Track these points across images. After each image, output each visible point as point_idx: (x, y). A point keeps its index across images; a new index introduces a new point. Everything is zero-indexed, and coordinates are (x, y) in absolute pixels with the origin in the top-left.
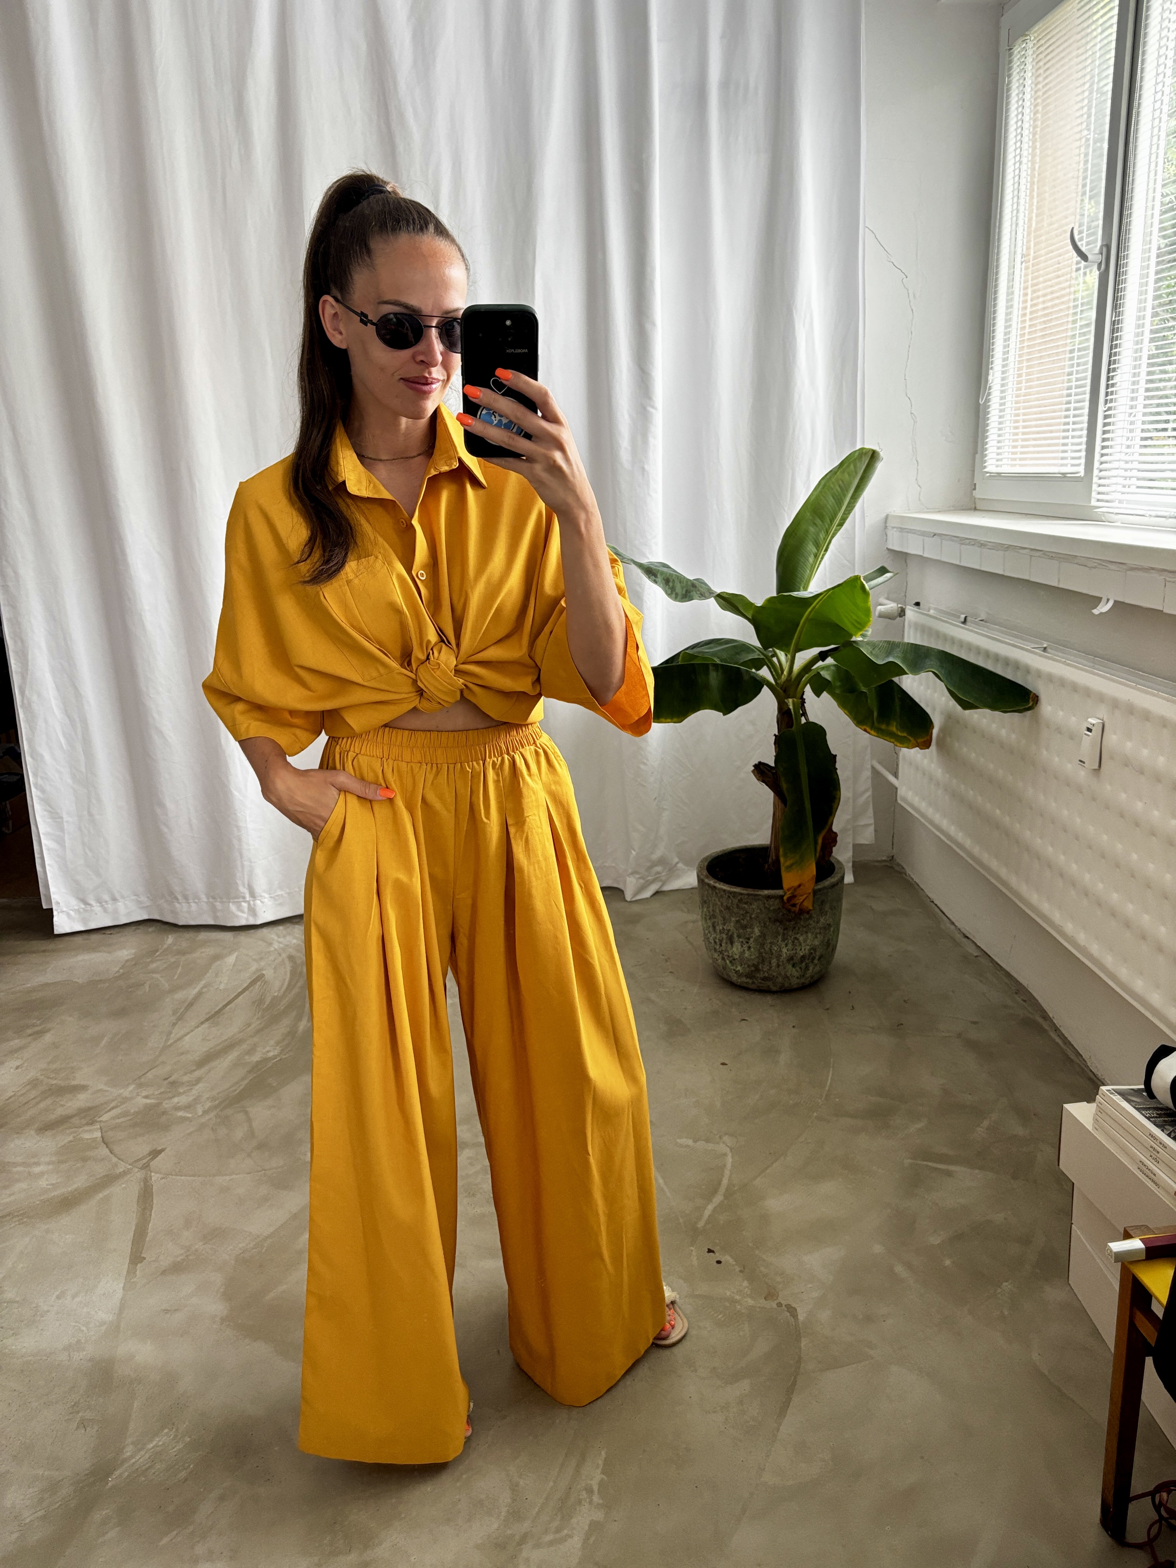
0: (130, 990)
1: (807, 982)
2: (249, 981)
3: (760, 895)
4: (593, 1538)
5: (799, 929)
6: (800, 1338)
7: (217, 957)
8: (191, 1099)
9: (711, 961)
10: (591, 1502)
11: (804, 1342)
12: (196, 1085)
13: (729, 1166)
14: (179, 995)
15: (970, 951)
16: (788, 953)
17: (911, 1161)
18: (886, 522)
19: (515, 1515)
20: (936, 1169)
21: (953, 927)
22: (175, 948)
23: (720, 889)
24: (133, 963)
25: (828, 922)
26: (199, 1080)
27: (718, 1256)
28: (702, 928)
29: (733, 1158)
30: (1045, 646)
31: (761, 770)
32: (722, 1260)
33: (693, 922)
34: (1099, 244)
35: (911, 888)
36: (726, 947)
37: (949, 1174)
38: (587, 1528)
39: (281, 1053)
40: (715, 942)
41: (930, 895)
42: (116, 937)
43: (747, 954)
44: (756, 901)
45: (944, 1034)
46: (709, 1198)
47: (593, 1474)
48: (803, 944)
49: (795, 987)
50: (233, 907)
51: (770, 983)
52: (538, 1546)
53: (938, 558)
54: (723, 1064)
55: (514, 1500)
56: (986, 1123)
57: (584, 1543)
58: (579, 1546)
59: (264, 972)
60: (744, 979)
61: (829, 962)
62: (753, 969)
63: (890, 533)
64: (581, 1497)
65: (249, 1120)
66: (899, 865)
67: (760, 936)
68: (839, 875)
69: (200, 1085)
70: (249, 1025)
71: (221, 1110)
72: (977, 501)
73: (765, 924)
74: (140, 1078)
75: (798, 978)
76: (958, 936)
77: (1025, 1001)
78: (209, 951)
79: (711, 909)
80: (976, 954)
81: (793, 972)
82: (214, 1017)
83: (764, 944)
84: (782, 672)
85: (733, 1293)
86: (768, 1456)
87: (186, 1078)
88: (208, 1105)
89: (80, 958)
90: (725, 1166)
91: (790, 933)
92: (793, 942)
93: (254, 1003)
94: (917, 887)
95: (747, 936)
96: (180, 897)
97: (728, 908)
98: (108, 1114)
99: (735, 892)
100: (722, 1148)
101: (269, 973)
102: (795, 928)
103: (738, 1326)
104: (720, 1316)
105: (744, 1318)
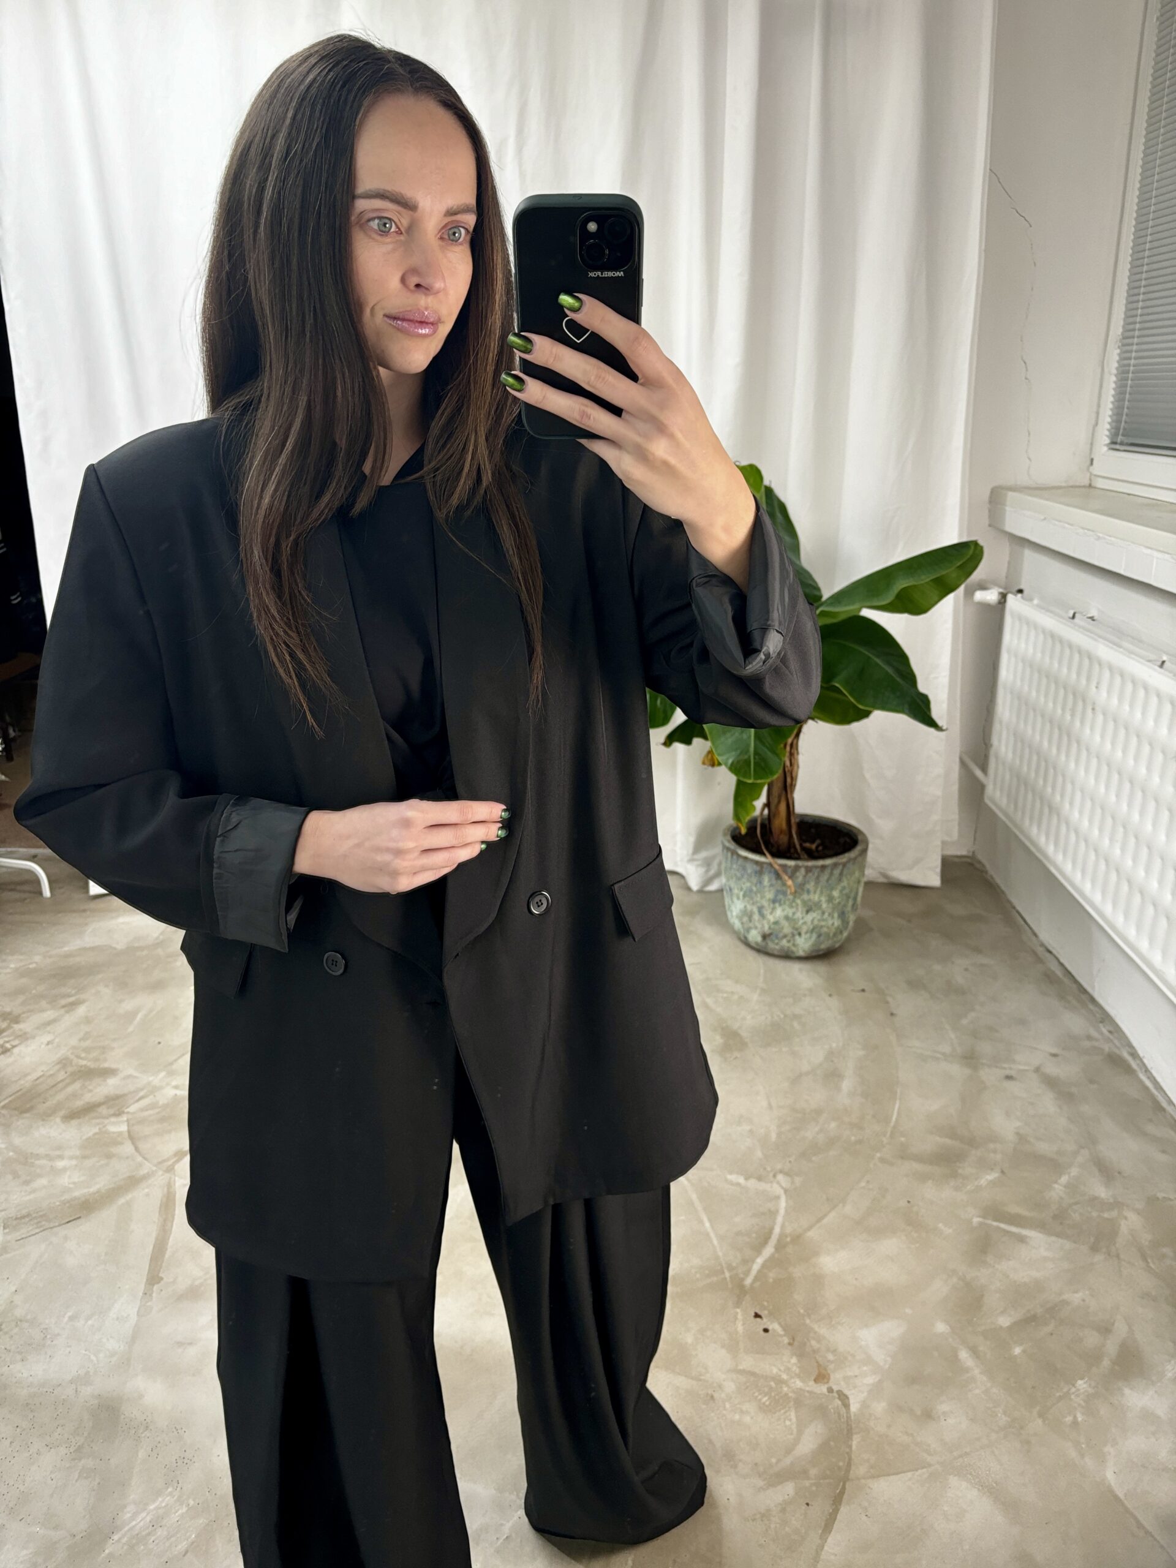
6: (852, 1435)
11: (855, 1441)
13: (782, 1211)
18: (990, 497)
20: (1008, 1232)
29: (787, 1202)
30: (1165, 658)
32: (770, 1328)
35: (990, 889)
37: (1022, 1239)
41: (1011, 900)
45: (1022, 1067)
46: (758, 1248)
56: (1064, 1179)
66: (980, 862)
72: (1093, 477)
74: (172, 1063)
77: (1110, 1032)
80: (1059, 974)
85: (780, 1370)
90: (777, 1211)
94: (997, 890)
100: (777, 1190)
103: (785, 1412)
104: (766, 1398)
105: (792, 1403)
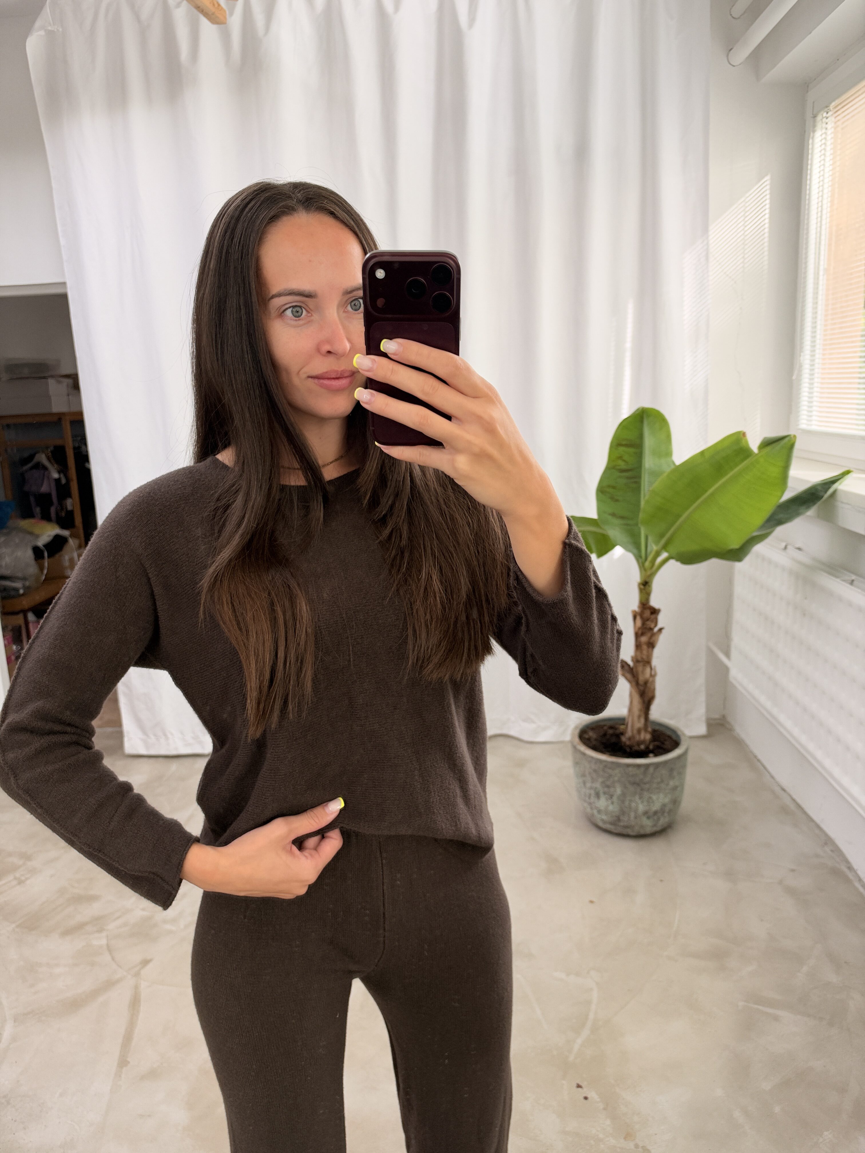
1: (658, 830)
3: (622, 762)
5: (653, 790)
9: (582, 807)
13: (595, 1001)
16: (644, 808)
17: (746, 1004)
20: (765, 1012)
21: (773, 781)
23: (588, 754)
25: (675, 784)
27: (585, 1092)
28: (574, 781)
29: (598, 993)
32: (589, 1096)
35: (739, 744)
36: (594, 800)
40: (585, 795)
41: (754, 751)
43: (611, 807)
44: (619, 766)
45: (768, 881)
46: (578, 1032)
48: (656, 802)
49: (649, 833)
51: (629, 830)
54: (591, 902)
56: (805, 968)
60: (609, 826)
62: (615, 818)
66: (729, 724)
67: (621, 794)
75: (651, 827)
77: (833, 852)
80: (791, 806)
81: (647, 823)
83: (624, 801)
85: (598, 1131)
90: (591, 1000)
92: (648, 800)
94: (743, 743)
98: (114, 923)
99: (602, 759)
100: (590, 983)
102: (649, 789)
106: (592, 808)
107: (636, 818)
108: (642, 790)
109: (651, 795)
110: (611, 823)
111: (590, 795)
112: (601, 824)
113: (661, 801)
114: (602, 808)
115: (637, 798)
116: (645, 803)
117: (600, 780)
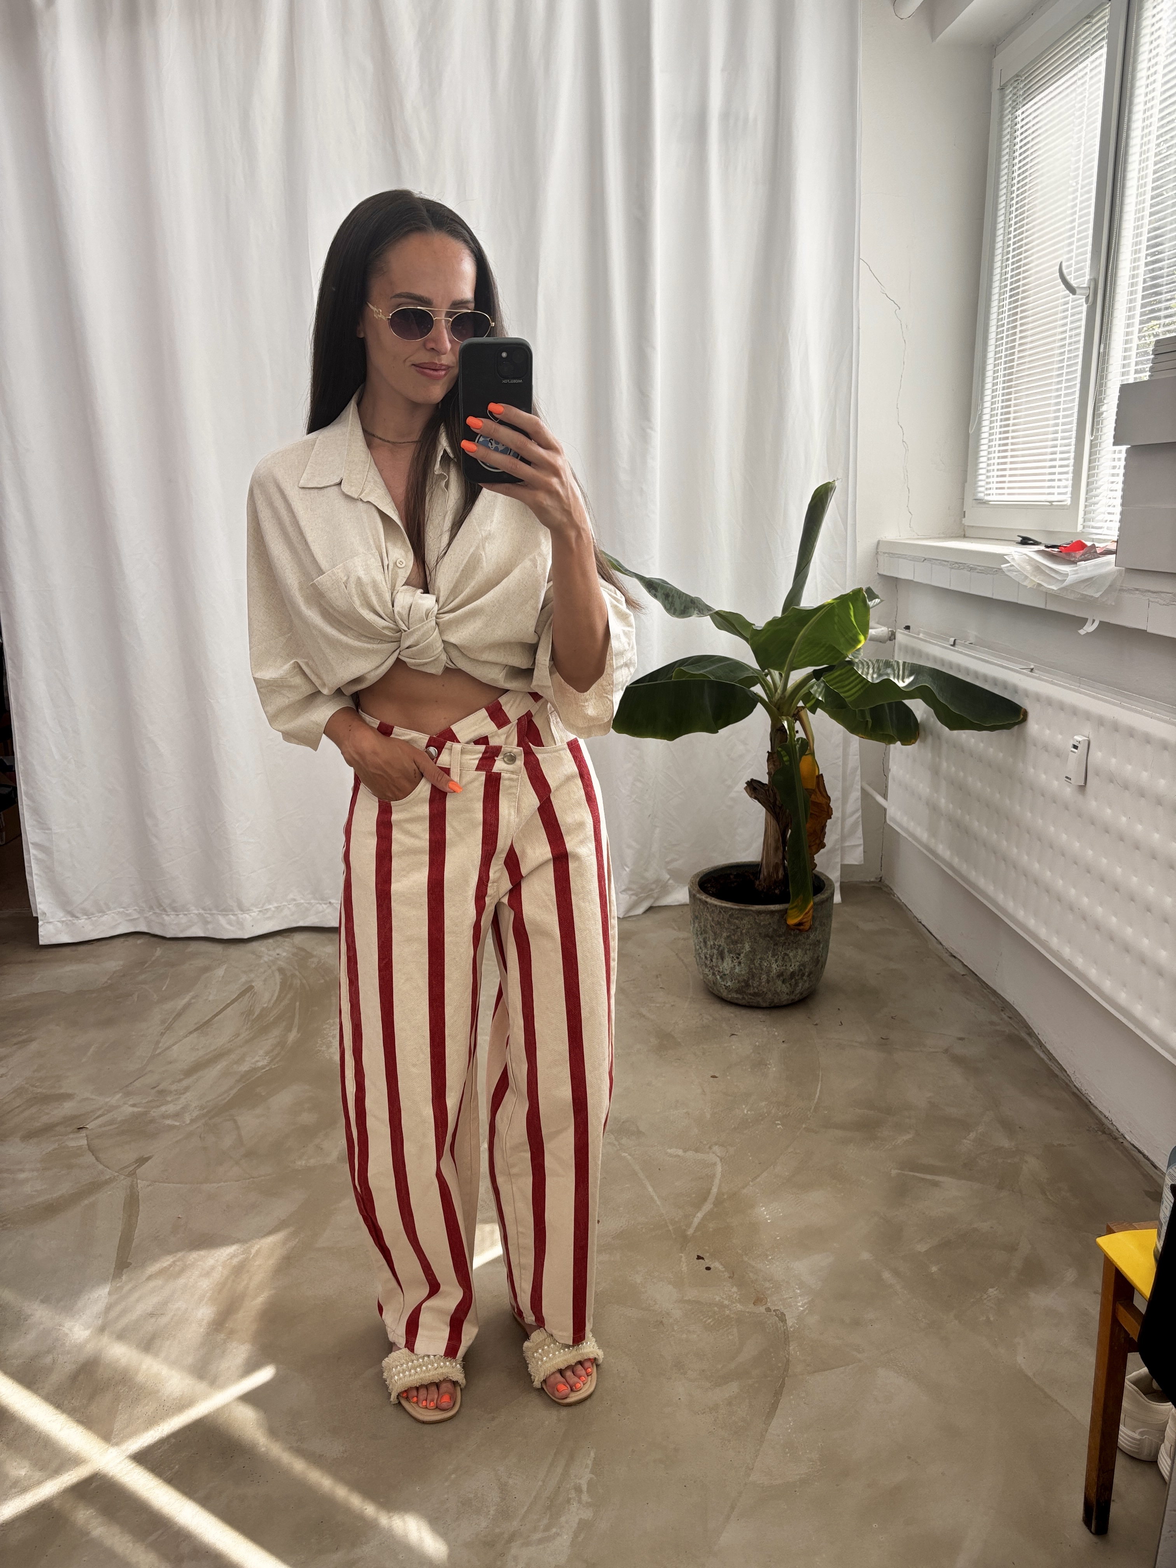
0: (118, 1000)
1: (797, 999)
2: (238, 992)
3: (751, 910)
4: (582, 1536)
5: (789, 944)
6: (789, 1342)
7: (206, 969)
8: (179, 1107)
9: (701, 977)
10: (580, 1502)
11: (793, 1347)
12: (184, 1093)
13: (719, 1175)
14: (168, 1006)
15: (958, 970)
16: (778, 969)
17: (899, 1171)
18: (877, 548)
19: (505, 1514)
20: (923, 1179)
21: (939, 946)
22: (163, 960)
23: (710, 904)
24: (122, 974)
25: (818, 938)
26: (187, 1089)
27: (708, 1262)
28: (693, 943)
29: (723, 1167)
30: (1032, 667)
31: (753, 787)
32: (712, 1266)
33: (685, 939)
34: (1087, 277)
35: (899, 909)
36: (717, 962)
37: (936, 1184)
38: (575, 1525)
39: (270, 1063)
40: (706, 958)
41: (918, 916)
42: (105, 948)
43: (737, 971)
44: (747, 915)
45: (931, 1050)
46: (698, 1206)
47: (583, 1475)
48: (793, 960)
49: (785, 1003)
50: (222, 921)
51: (760, 999)
52: (527, 1544)
53: (929, 583)
54: (713, 1077)
55: (503, 1499)
56: (972, 1135)
57: (572, 1541)
58: (568, 1544)
59: (253, 984)
60: (735, 995)
61: (818, 980)
62: (743, 984)
63: (881, 558)
64: (570, 1496)
65: (238, 1128)
66: (887, 886)
67: (750, 951)
68: (829, 892)
69: (188, 1094)
70: (238, 1035)
71: (210, 1119)
72: (966, 527)
73: (755, 939)
74: (127, 1086)
75: (787, 994)
76: (946, 956)
77: (1010, 1018)
78: (199, 963)
79: (702, 924)
80: (963, 973)
81: (783, 988)
82: (203, 1027)
83: (754, 960)
84: (776, 690)
85: (722, 1298)
86: (756, 1456)
87: (174, 1087)
88: (196, 1114)
89: (68, 968)
90: (714, 1175)
91: (780, 949)
92: (783, 958)
93: (243, 1013)
94: (904, 907)
95: (737, 952)
96: (168, 909)
97: (719, 923)
98: (96, 1122)
99: (727, 908)
100: (712, 1158)
101: (258, 985)
102: (785, 943)
103: (727, 1330)
104: (710, 1321)
105: (733, 1323)
106: (714, 974)
107: (768, 981)
108: (776, 944)
109: (788, 952)
110: (738, 991)
111: (712, 957)
112: (725, 994)
113: (799, 960)
114: (728, 972)
115: (770, 953)
116: (780, 962)
117: (725, 934)
